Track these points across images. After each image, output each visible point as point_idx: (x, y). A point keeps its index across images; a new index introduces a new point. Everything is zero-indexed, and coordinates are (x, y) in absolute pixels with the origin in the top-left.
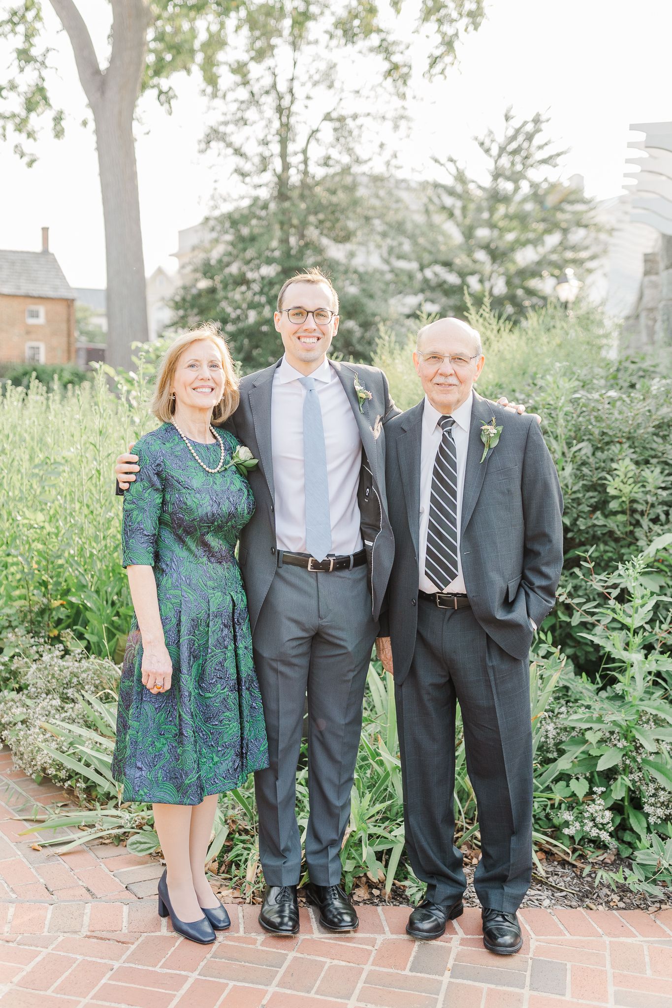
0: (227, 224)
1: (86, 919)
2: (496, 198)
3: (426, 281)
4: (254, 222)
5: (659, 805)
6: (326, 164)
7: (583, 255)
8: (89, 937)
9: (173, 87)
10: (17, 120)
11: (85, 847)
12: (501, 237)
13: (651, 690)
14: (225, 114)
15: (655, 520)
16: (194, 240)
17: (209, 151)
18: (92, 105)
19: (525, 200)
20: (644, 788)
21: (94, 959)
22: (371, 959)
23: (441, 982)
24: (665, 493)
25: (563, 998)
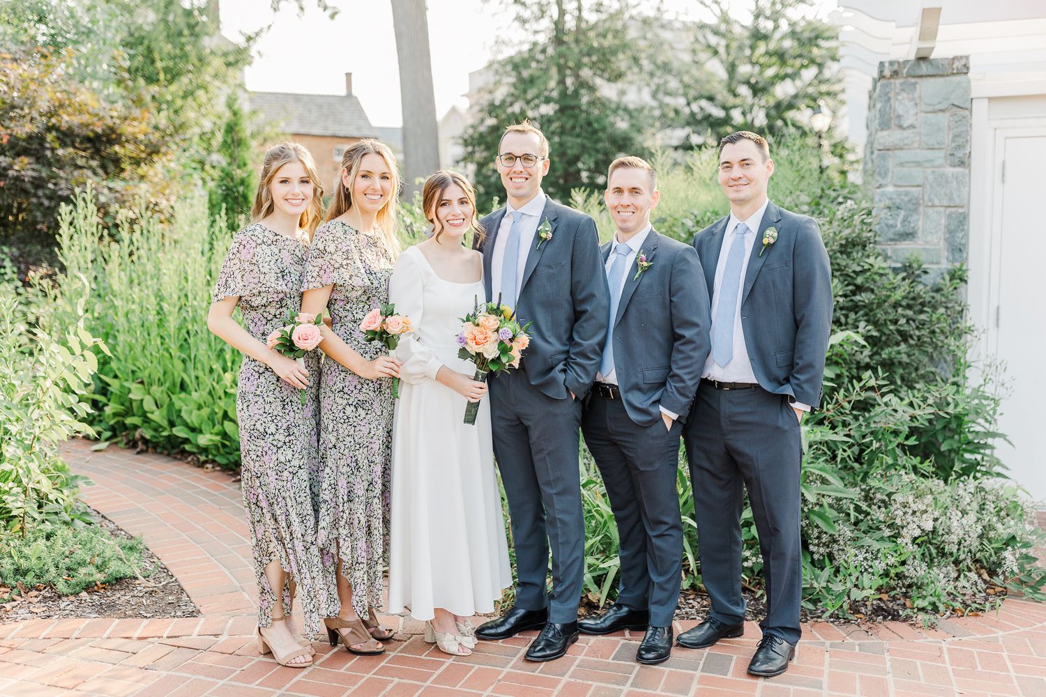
2: (758, 36)
3: (692, 115)
4: (534, 65)
6: (598, 11)
7: (836, 88)
12: (761, 73)
16: (480, 81)
19: (783, 38)
20: (811, 532)
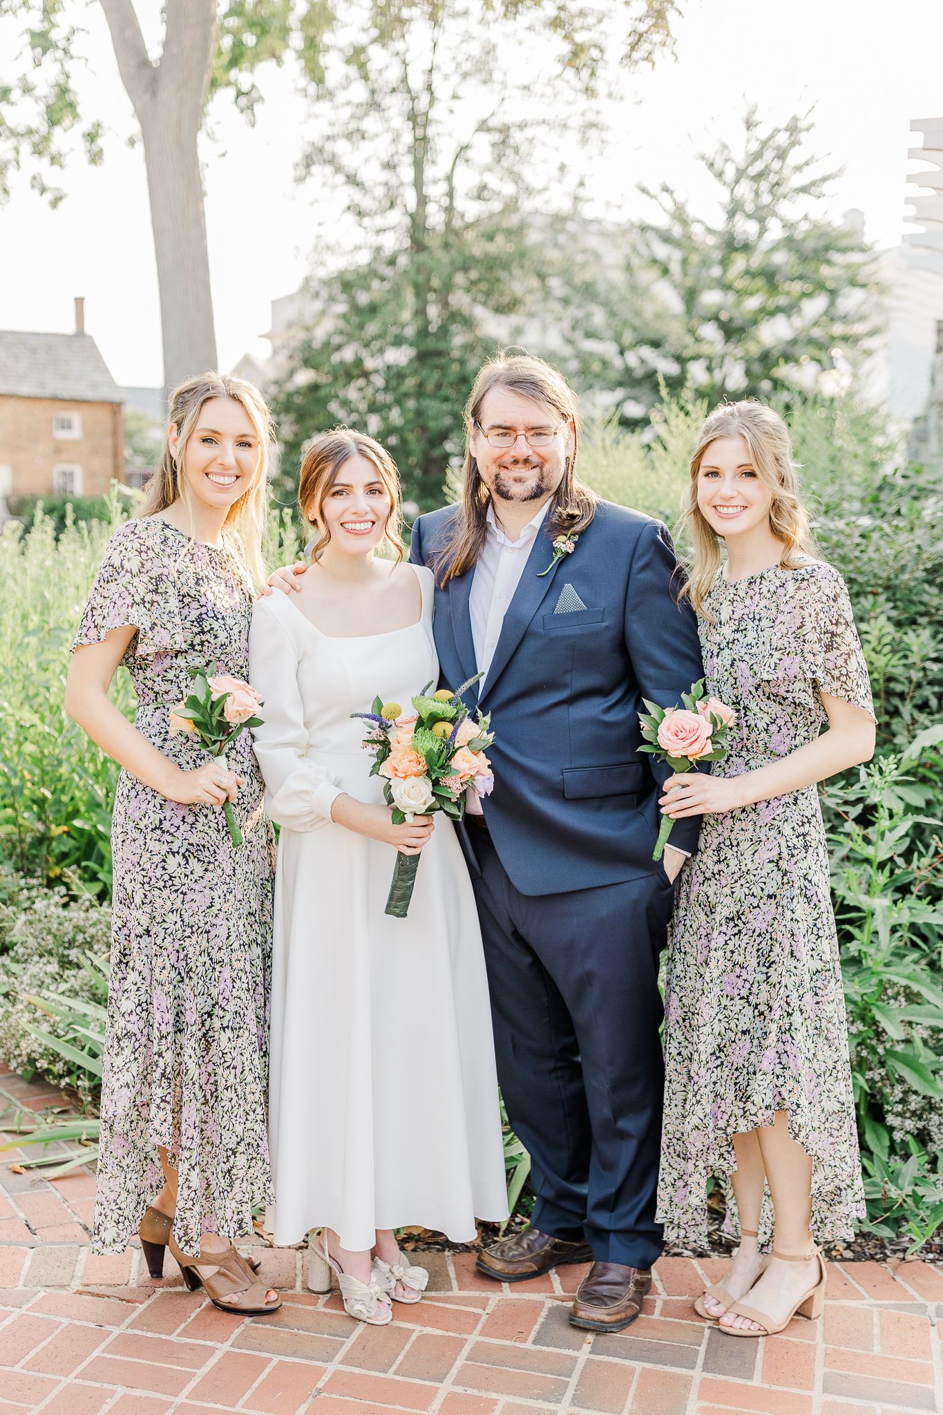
0: (337, 289)
1: (79, 1269)
2: (732, 246)
3: (628, 370)
4: (375, 284)
5: (908, 1115)
6: (480, 197)
7: (859, 328)
8: (81, 1293)
9: (257, 85)
10: (36, 138)
11: (86, 1169)
12: (738, 303)
13: (902, 952)
14: (332, 124)
15: (923, 707)
16: (290, 313)
17: (309, 180)
18: (141, 115)
19: (775, 248)
20: (887, 1090)
21: (85, 1323)
22: (480, 1326)
23: (575, 1359)
24: (935, 667)
25: (749, 1383)
